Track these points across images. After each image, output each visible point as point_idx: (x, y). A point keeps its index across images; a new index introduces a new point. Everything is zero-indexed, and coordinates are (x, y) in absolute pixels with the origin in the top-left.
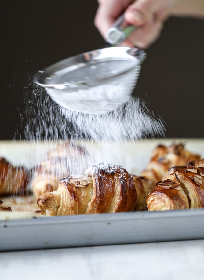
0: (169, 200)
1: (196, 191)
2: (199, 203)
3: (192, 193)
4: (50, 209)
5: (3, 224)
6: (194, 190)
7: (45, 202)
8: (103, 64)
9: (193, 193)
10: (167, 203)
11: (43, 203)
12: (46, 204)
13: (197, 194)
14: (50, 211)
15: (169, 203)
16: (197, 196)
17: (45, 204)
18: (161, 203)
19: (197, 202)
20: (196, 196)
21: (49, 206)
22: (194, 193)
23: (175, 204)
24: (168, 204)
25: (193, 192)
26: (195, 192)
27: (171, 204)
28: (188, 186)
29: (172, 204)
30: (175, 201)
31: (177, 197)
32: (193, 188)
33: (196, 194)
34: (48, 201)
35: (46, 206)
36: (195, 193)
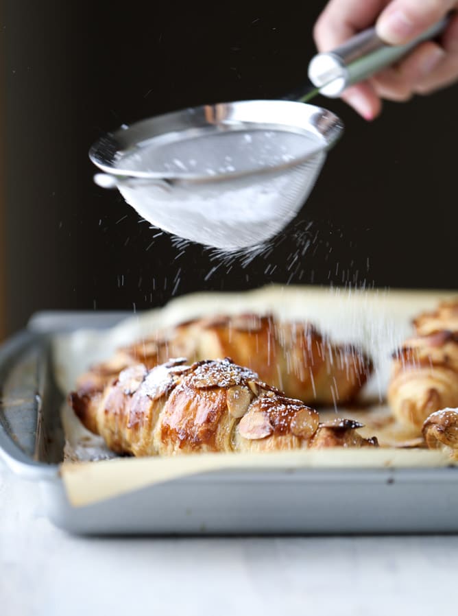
4: (455, 445)
5: (386, 476)
7: (446, 430)
8: (268, 135)
11: (441, 432)
12: (448, 435)
14: (455, 450)
17: (446, 435)
21: (453, 438)
34: (453, 428)
35: (448, 440)
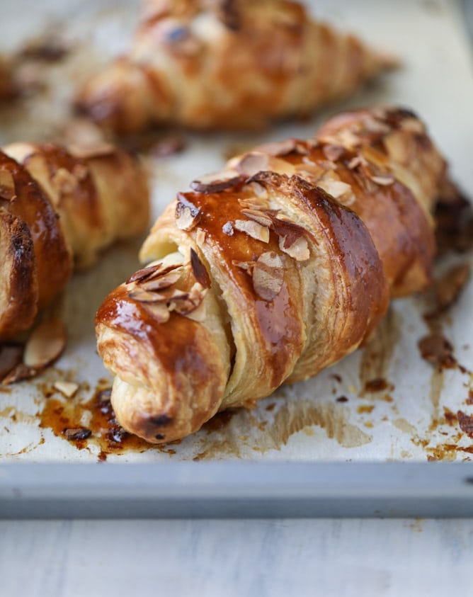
0: (160, 371)
1: (254, 325)
2: (264, 363)
3: (243, 329)
6: (252, 322)
9: (246, 330)
10: (153, 381)
13: (258, 336)
15: (162, 383)
16: (257, 341)
18: (136, 375)
19: (258, 358)
20: (253, 340)
22: (248, 328)
23: (179, 387)
24: (158, 383)
25: (244, 326)
26: (254, 328)
27: (167, 388)
28: (230, 298)
29: (171, 389)
30: (181, 375)
31: (189, 357)
32: (249, 314)
33: (255, 334)
36: (251, 330)
